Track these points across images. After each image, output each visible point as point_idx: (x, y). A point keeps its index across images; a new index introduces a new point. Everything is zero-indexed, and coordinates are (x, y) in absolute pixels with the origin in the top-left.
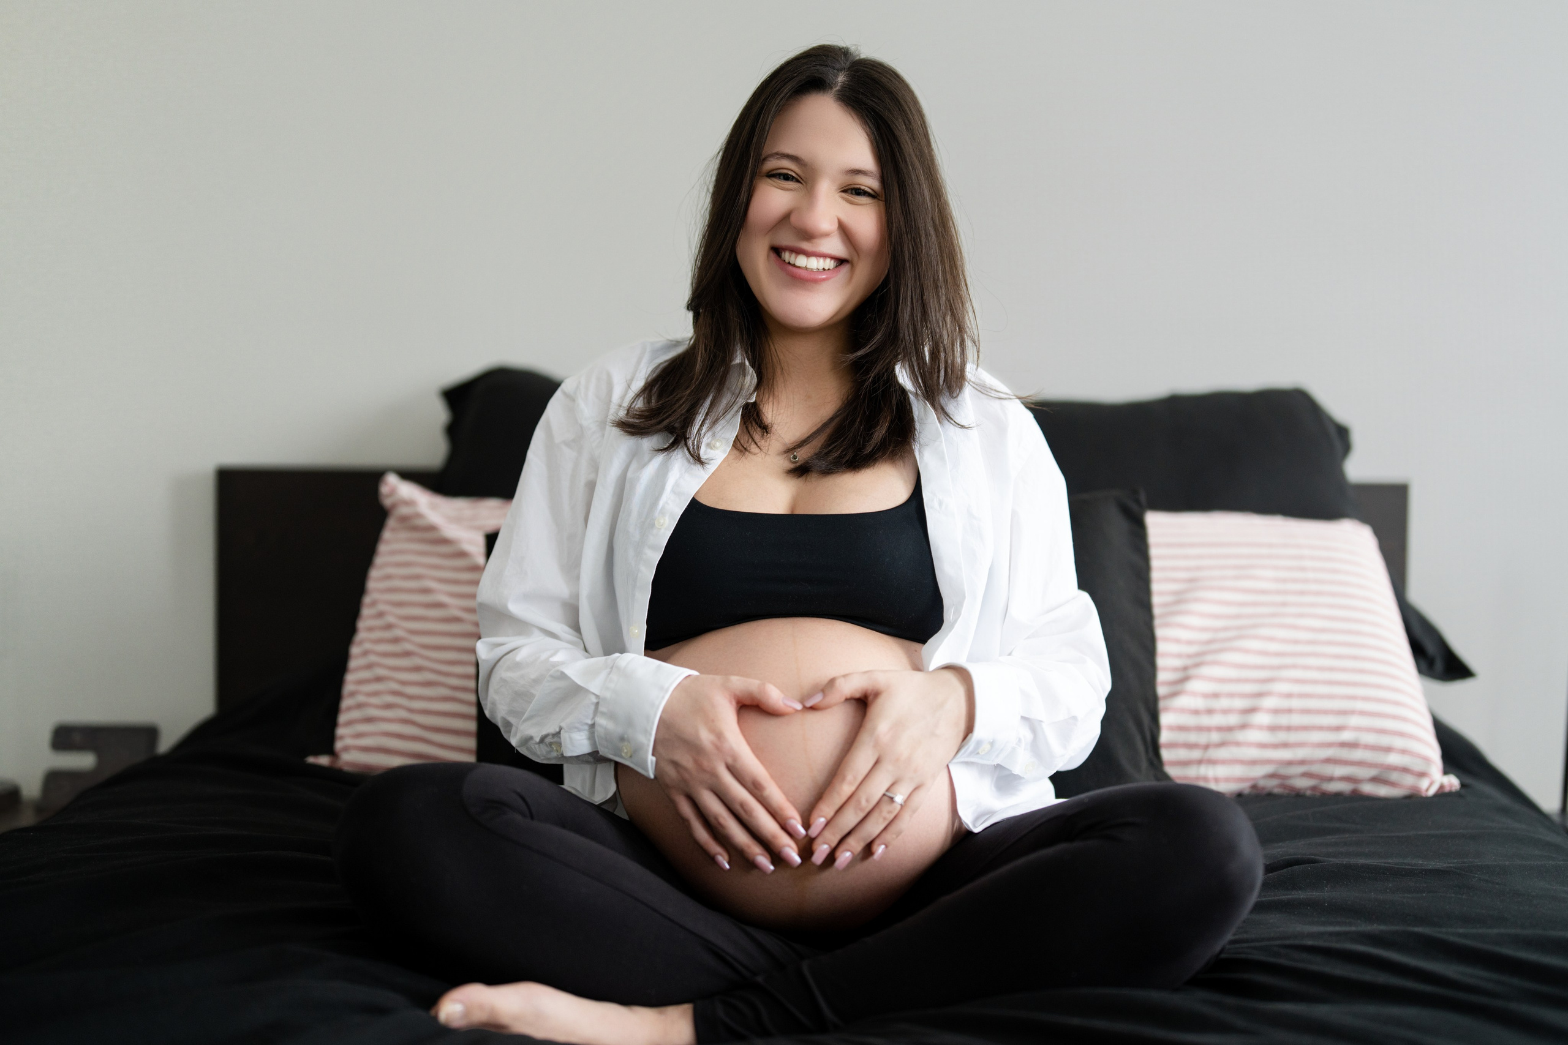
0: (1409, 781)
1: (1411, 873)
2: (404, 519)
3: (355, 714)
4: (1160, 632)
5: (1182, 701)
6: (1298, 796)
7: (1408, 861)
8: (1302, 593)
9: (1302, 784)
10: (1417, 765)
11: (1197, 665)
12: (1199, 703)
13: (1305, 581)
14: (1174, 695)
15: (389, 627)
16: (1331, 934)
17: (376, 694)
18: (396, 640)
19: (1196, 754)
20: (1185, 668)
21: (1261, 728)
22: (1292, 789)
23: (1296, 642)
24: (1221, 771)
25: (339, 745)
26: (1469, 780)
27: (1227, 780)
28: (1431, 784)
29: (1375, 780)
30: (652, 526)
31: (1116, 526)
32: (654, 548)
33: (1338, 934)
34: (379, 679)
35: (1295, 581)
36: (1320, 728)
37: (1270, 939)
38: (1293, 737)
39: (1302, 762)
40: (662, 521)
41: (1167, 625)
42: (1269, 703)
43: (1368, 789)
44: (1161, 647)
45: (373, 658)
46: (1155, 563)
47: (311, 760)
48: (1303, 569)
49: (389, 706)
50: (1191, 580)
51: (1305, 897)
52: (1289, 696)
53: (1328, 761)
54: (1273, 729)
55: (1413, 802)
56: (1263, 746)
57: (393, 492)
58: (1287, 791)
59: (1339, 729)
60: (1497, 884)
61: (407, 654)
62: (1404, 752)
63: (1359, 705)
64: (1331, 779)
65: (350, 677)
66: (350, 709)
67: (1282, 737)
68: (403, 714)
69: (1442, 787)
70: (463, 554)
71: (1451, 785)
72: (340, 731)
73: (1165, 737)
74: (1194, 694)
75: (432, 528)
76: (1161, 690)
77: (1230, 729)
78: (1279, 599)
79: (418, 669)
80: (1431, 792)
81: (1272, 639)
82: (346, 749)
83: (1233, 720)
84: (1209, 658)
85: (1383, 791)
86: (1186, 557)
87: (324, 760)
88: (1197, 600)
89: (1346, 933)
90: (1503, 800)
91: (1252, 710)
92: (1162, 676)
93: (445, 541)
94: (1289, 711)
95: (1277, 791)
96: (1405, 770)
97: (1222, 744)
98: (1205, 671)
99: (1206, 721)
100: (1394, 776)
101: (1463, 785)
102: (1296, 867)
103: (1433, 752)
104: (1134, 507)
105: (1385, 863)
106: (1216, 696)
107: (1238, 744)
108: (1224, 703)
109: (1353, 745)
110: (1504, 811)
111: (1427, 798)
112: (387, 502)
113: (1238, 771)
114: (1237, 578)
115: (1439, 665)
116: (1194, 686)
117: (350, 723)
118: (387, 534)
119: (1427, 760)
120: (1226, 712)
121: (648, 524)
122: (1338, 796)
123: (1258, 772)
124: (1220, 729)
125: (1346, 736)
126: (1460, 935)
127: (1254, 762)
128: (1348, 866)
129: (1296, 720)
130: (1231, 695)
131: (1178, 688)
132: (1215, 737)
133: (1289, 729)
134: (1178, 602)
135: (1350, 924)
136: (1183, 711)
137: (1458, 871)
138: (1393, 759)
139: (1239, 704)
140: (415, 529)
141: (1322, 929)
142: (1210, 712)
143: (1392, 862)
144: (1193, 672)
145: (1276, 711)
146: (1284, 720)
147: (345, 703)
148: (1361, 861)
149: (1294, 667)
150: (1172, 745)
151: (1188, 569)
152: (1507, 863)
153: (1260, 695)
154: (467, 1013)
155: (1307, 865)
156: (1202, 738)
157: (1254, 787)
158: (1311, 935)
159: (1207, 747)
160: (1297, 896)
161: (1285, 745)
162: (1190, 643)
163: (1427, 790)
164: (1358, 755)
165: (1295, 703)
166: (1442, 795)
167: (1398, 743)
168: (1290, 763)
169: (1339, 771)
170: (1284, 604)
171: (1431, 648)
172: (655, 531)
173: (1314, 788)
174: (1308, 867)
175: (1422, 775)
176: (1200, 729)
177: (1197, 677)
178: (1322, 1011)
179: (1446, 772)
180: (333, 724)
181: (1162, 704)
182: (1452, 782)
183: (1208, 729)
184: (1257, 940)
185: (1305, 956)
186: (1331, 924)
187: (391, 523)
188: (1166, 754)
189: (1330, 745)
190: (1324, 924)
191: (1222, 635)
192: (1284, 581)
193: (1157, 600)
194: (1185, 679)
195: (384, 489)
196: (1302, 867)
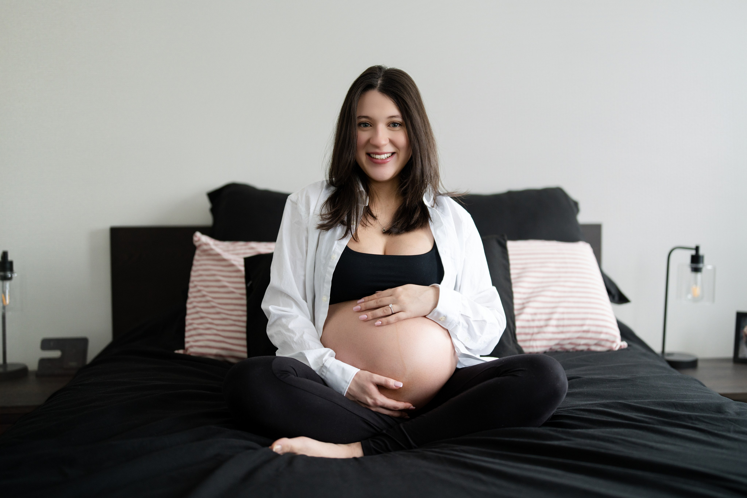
0: (608, 344)
1: (615, 381)
2: (204, 251)
3: (193, 332)
4: (514, 289)
5: (523, 317)
6: (567, 352)
7: (613, 376)
8: (566, 272)
9: (569, 347)
10: (611, 338)
11: (528, 302)
12: (529, 317)
13: (567, 267)
14: (520, 314)
15: (204, 296)
16: (590, 404)
17: (201, 324)
18: (207, 302)
19: (528, 337)
20: (523, 304)
21: (553, 326)
22: (564, 349)
23: (565, 292)
24: (538, 343)
25: (187, 345)
26: (631, 343)
27: (541, 346)
28: (617, 345)
29: (596, 344)
30: (330, 258)
31: (497, 249)
32: (331, 267)
33: (592, 404)
34: (202, 318)
35: (563, 268)
36: (575, 325)
37: (568, 407)
38: (565, 329)
39: (569, 339)
40: (334, 257)
41: (516, 287)
42: (556, 316)
43: (593, 348)
44: (515, 295)
45: (198, 309)
46: (511, 262)
47: (176, 352)
48: (566, 263)
49: (208, 329)
50: (523, 268)
51: (578, 391)
52: (563, 313)
53: (579, 338)
54: (557, 326)
55: (610, 353)
56: (554, 333)
57: (199, 240)
58: (563, 350)
59: (582, 325)
60: (646, 383)
61: (213, 307)
62: (606, 333)
63: (590, 316)
64: (579, 345)
65: (187, 317)
66: (190, 330)
67: (561, 329)
68: (215, 332)
69: (621, 346)
70: (232, 265)
71: (624, 346)
72: (186, 340)
73: (518, 331)
74: (527, 314)
75: (218, 255)
76: (516, 312)
77: (541, 327)
78: (557, 275)
79: (218, 313)
80: (617, 348)
81: (555, 291)
82: (191, 347)
83: (542, 323)
84: (532, 299)
85: (599, 349)
86: (521, 259)
87: (181, 352)
88: (526, 276)
89: (595, 404)
90: (643, 350)
91: (549, 319)
92: (516, 307)
93: (224, 260)
94: (563, 319)
95: (559, 350)
96: (607, 340)
97: (538, 333)
98: (531, 304)
99: (532, 324)
100: (603, 343)
101: (629, 345)
102: (573, 380)
103: (617, 332)
104: (502, 241)
105: (605, 377)
106: (535, 314)
107: (544, 333)
108: (539, 317)
109: (587, 332)
110: (644, 355)
111: (616, 351)
112: (197, 244)
113: (545, 343)
114: (541, 267)
115: (617, 298)
116: (527, 310)
117: (191, 336)
118: (196, 257)
119: (615, 336)
120: (539, 320)
121: (328, 257)
122: (582, 351)
123: (552, 343)
124: (537, 327)
125: (585, 328)
126: (635, 403)
127: (550, 340)
128: (592, 379)
129: (566, 322)
130: (541, 314)
131: (520, 311)
132: (536, 330)
133: (563, 326)
134: (519, 277)
135: (595, 400)
136: (523, 320)
137: (631, 379)
138: (603, 336)
139: (545, 317)
140: (210, 255)
141: (586, 403)
142: (533, 320)
143: (607, 376)
144: (526, 305)
145: (558, 319)
146: (561, 323)
147: (187, 328)
148: (596, 377)
149: (564, 302)
150: (520, 334)
151: (522, 264)
152: (649, 375)
153: (552, 313)
154: (282, 449)
155: (577, 379)
156: (531, 331)
157: (551, 349)
158: (583, 405)
159: (532, 334)
160: (575, 391)
161: (562, 332)
162: (524, 293)
163: (616, 347)
164: (589, 335)
165: (566, 316)
166: (621, 350)
167: (604, 330)
168: (564, 339)
169: (583, 342)
170: (559, 277)
171: (613, 291)
172: (331, 260)
173: (573, 349)
174: (578, 380)
175: (613, 342)
176: (530, 327)
177: (528, 307)
178: (591, 431)
179: (622, 340)
180: (183, 337)
181: (517, 318)
182: (625, 344)
183: (533, 327)
184: (563, 408)
185: (581, 412)
186: (588, 401)
187: (198, 252)
188: (519, 338)
189: (579, 332)
190: (586, 401)
191: (536, 290)
192: (559, 268)
193: (513, 277)
194: (523, 308)
195: (195, 239)
196: (575, 380)
